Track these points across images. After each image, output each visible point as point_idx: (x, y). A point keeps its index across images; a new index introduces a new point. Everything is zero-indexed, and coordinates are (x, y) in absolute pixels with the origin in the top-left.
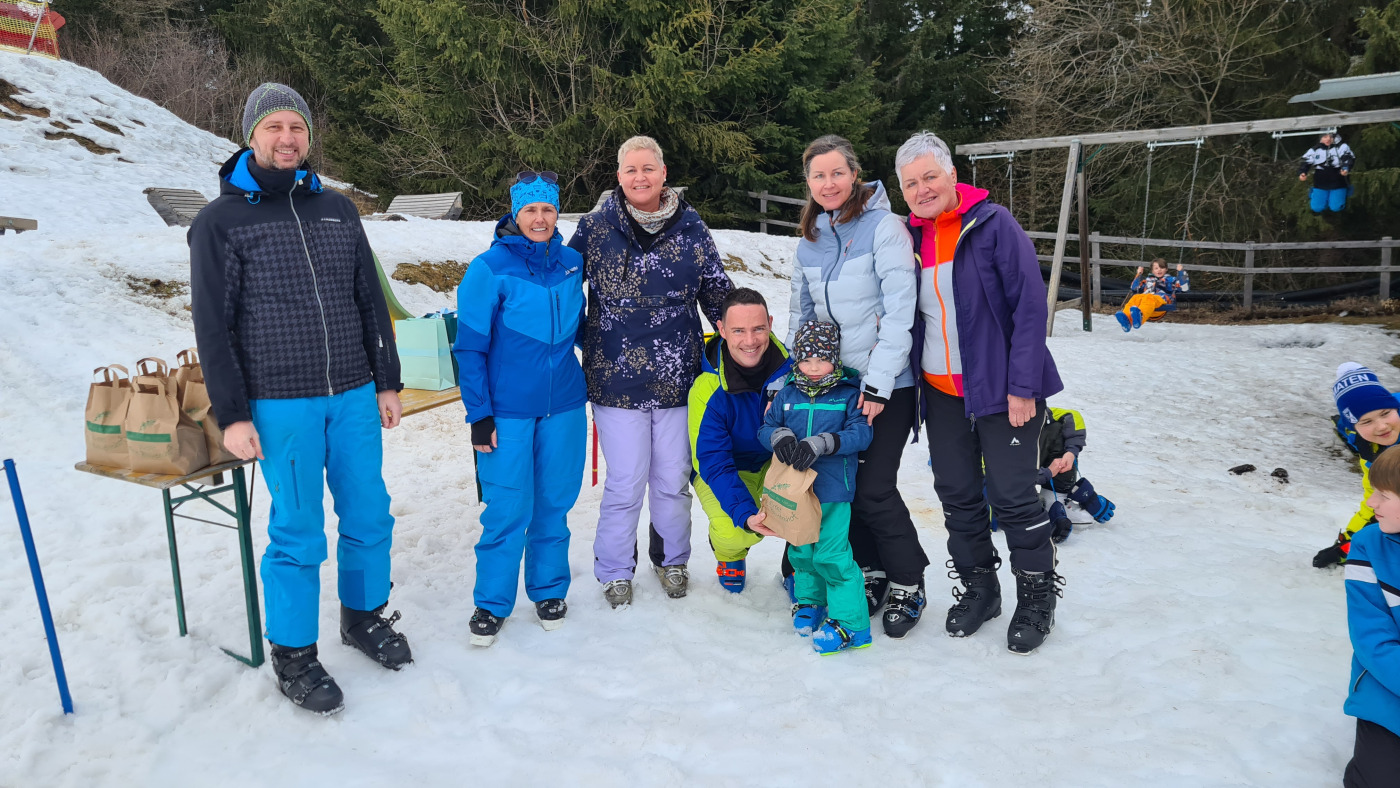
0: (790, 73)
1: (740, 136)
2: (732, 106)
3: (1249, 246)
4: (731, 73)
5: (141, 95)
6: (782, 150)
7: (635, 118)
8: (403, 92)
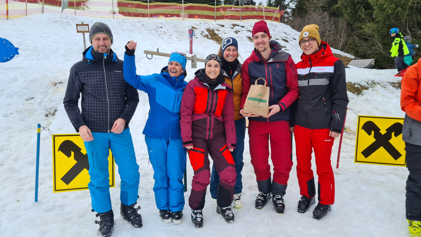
8: (369, 25)
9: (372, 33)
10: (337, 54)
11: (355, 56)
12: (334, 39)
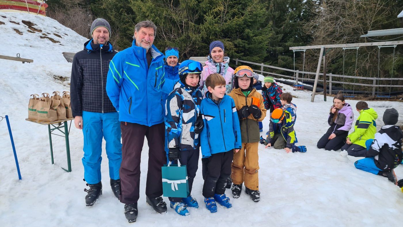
0: (246, 25)
1: (230, 43)
2: (228, 34)
3: (374, 79)
4: (228, 25)
5: (68, 27)
6: (242, 47)
7: (200, 37)
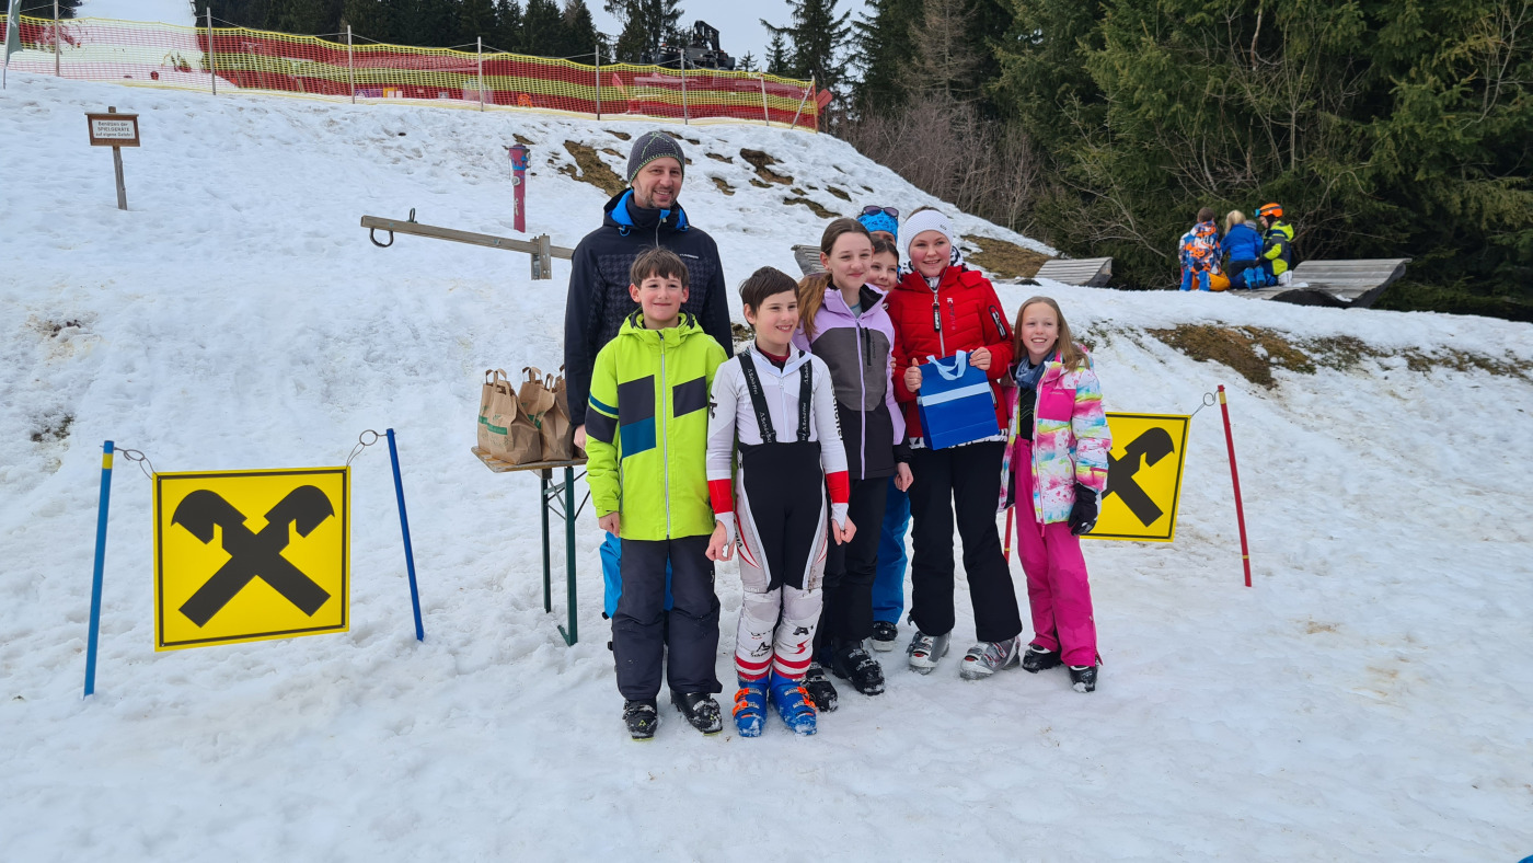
2: (1519, 157)
8: (1095, 151)
9: (1104, 177)
10: (1003, 242)
11: (1058, 248)
12: (994, 193)
